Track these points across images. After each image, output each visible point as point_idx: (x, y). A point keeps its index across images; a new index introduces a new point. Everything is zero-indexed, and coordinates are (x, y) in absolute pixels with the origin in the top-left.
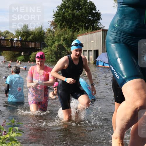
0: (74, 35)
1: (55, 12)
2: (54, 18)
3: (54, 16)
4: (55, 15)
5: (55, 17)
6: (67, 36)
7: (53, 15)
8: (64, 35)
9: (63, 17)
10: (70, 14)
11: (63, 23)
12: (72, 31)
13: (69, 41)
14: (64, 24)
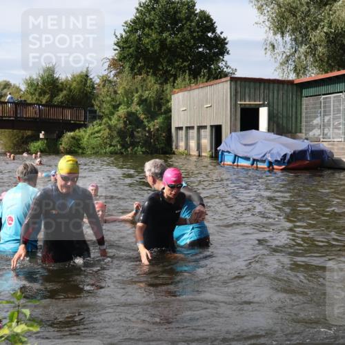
0: (163, 91)
1: (119, 37)
2: (117, 52)
3: (116, 47)
4: (118, 43)
5: (118, 48)
6: (147, 92)
7: (115, 44)
8: (140, 91)
9: (138, 48)
10: (154, 41)
11: (138, 62)
12: (159, 82)
13: (153, 105)
14: (139, 65)
